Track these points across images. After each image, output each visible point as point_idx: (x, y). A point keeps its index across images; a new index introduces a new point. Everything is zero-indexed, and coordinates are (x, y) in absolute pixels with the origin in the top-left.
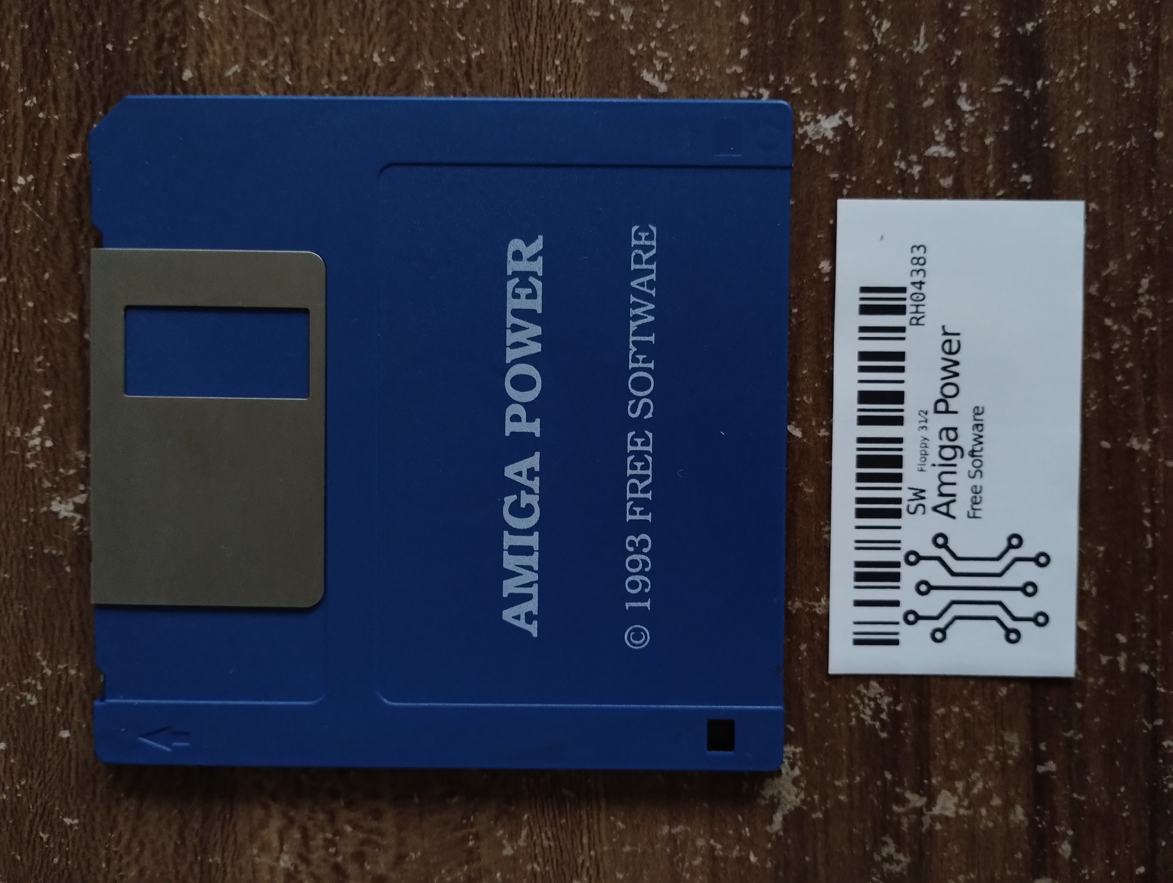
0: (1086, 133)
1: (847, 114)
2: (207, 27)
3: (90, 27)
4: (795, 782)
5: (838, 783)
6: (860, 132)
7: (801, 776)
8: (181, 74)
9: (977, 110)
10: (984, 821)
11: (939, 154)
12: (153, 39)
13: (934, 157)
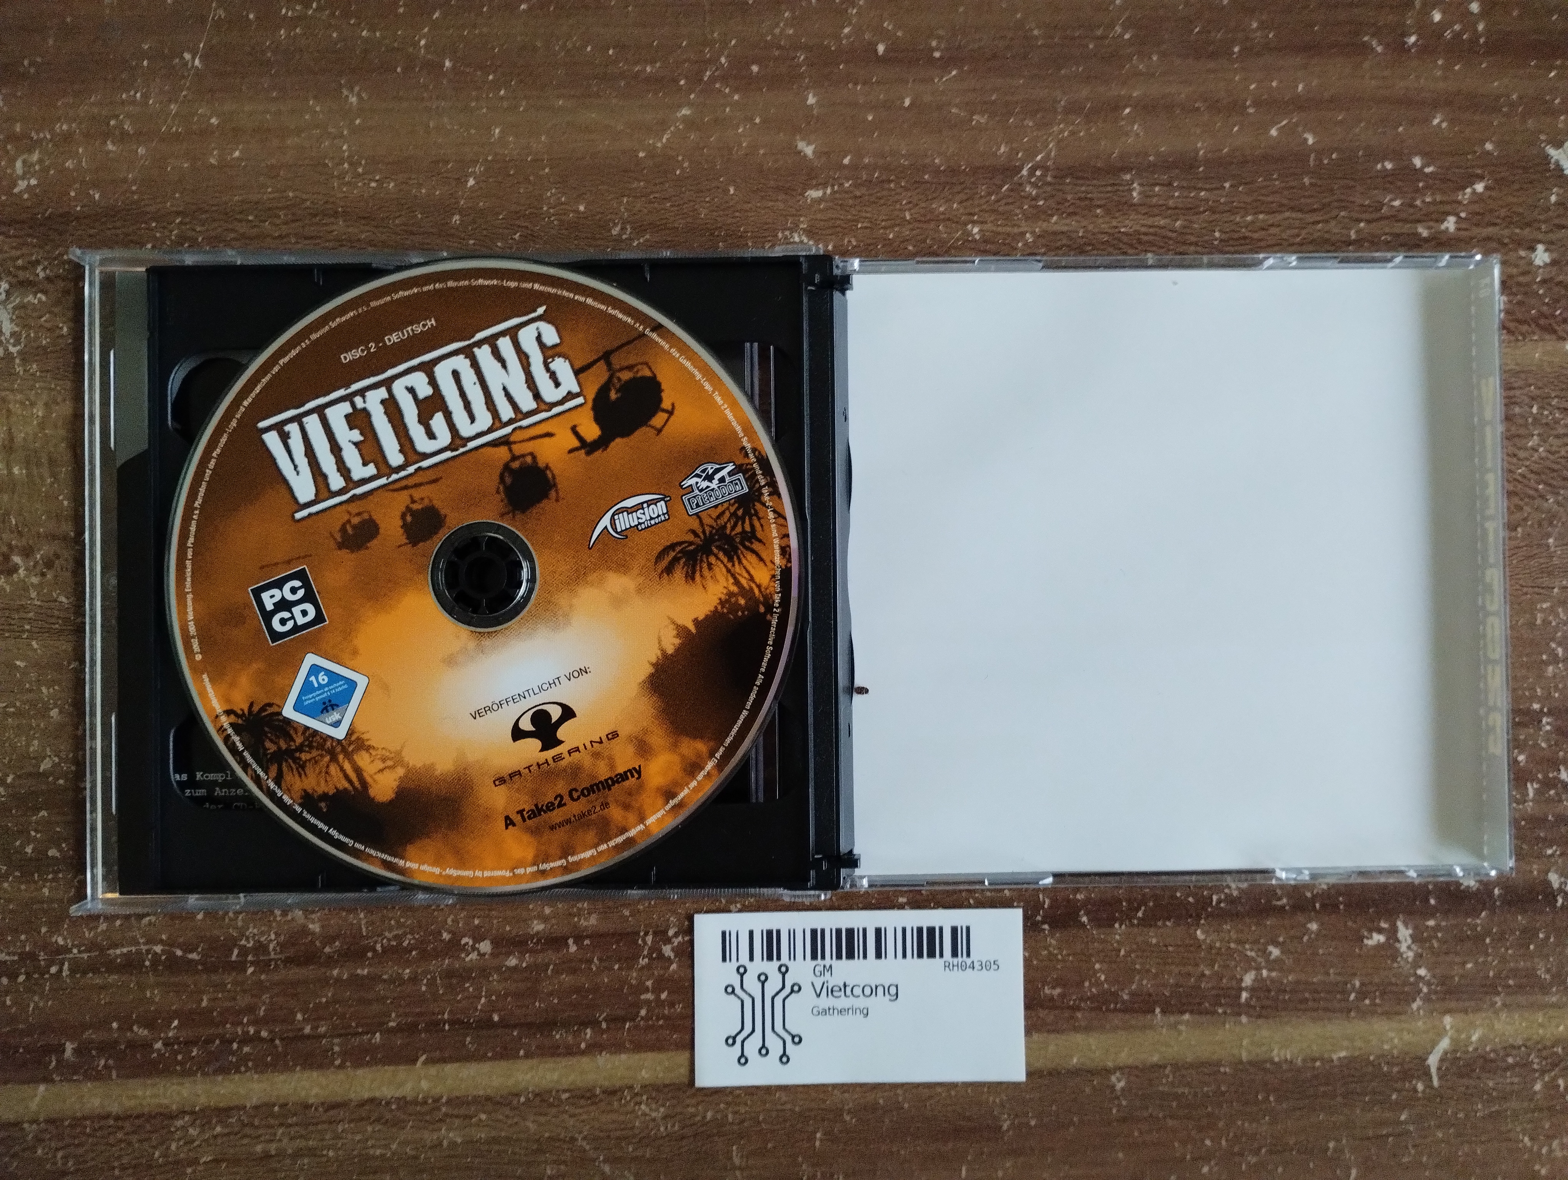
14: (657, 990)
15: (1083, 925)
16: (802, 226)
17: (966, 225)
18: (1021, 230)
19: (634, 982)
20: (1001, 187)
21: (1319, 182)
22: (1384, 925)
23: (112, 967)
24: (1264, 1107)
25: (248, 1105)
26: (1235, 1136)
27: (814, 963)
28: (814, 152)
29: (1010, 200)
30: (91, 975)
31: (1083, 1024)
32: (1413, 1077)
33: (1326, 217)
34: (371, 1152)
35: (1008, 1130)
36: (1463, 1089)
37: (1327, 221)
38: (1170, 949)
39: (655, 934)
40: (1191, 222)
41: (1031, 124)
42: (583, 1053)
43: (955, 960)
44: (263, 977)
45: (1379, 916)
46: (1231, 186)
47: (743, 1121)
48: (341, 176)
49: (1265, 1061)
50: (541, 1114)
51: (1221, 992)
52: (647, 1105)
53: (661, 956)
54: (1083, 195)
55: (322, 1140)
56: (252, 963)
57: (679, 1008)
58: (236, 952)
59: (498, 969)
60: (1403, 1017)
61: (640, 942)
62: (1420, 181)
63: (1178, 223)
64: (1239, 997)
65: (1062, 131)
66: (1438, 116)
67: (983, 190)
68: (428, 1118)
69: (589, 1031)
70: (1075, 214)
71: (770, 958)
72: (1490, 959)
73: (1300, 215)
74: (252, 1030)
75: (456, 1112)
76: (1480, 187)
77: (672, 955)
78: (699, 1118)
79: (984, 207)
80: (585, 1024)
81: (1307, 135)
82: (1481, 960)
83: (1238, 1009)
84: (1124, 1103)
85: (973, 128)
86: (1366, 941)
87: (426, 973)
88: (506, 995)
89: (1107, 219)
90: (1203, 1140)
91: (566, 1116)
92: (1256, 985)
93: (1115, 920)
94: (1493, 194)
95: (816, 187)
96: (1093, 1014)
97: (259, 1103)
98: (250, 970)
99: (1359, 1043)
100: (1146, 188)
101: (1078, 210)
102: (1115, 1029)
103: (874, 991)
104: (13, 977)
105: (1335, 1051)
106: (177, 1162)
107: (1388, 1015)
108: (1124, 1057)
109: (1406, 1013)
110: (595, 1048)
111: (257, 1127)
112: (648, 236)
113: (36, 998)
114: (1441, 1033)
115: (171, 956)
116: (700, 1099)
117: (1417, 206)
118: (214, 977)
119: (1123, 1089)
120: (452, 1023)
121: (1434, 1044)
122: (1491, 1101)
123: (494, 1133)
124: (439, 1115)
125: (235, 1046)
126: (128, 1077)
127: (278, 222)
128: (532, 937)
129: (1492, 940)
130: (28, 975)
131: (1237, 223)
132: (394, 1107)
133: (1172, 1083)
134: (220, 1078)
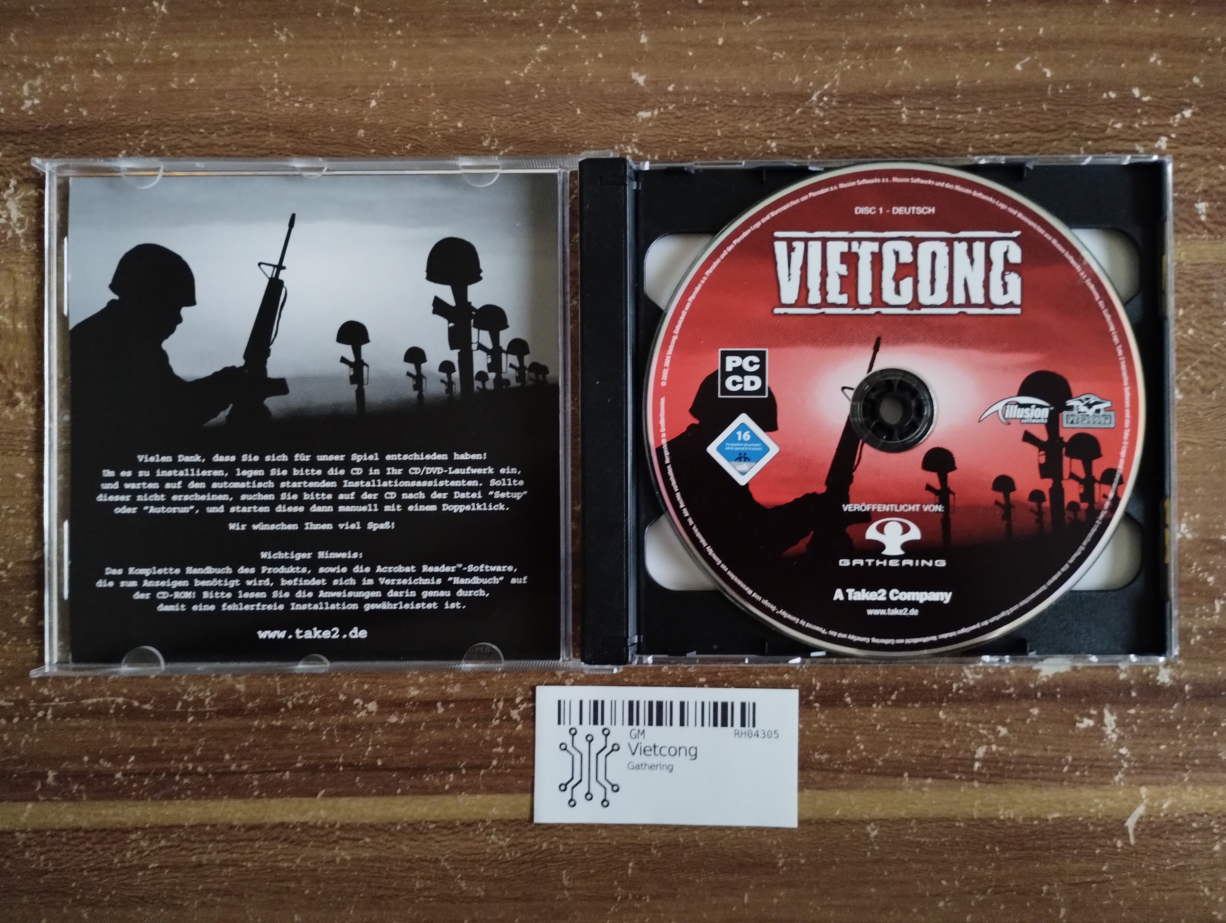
14: (506, 745)
15: (847, 705)
16: (634, 140)
17: (766, 140)
18: (810, 145)
19: (488, 738)
20: (794, 110)
21: (1055, 108)
22: (1093, 712)
23: (84, 713)
24: (991, 855)
25: (187, 824)
26: (966, 878)
27: (631, 727)
28: (645, 82)
29: (802, 121)
30: (68, 719)
31: (846, 783)
32: (1114, 835)
33: (1059, 136)
34: (281, 864)
35: (782, 867)
36: (1155, 847)
37: (1060, 140)
38: (918, 726)
39: (506, 700)
40: (950, 139)
41: (820, 59)
42: (448, 792)
43: (743, 729)
44: (200, 725)
45: (1089, 704)
46: (983, 110)
47: (571, 852)
48: (272, 99)
49: (993, 819)
50: (412, 840)
51: (958, 761)
52: (496, 835)
53: (510, 719)
54: (861, 117)
55: (243, 854)
56: (193, 714)
57: (523, 760)
58: (180, 704)
59: (382, 725)
60: (1107, 787)
61: (493, 706)
62: (1137, 107)
63: (938, 140)
64: (972, 766)
65: (845, 65)
66: (1155, 55)
67: (780, 112)
68: (325, 839)
69: (452, 775)
70: (855, 132)
71: (595, 723)
72: (1180, 741)
73: (1038, 135)
74: (190, 766)
75: (347, 835)
76: (1188, 113)
77: (518, 718)
78: (536, 847)
79: (782, 126)
80: (449, 770)
81: (1045, 70)
82: (1172, 743)
83: (971, 776)
84: (877, 848)
85: (773, 62)
86: (1078, 725)
87: (326, 725)
88: (388, 745)
89: (881, 136)
90: (940, 882)
91: (431, 842)
92: (987, 757)
93: (873, 701)
94: (1199, 119)
95: (646, 109)
96: (853, 776)
97: (195, 824)
98: (190, 719)
99: (1070, 807)
100: (913, 112)
101: (857, 129)
102: (871, 788)
103: (678, 751)
104: (10, 719)
105: (1049, 812)
106: (131, 867)
107: (1094, 785)
108: (878, 812)
109: (1109, 784)
110: (456, 789)
111: (193, 842)
112: (511, 148)
113: (27, 736)
114: (1138, 801)
115: (130, 706)
116: (537, 832)
117: (1134, 128)
118: (163, 724)
119: (876, 837)
120: (345, 765)
121: (1132, 810)
122: (1178, 857)
123: (376, 853)
124: (334, 837)
125: (177, 778)
126: (95, 799)
127: (222, 133)
128: (410, 699)
129: (1182, 727)
130: (21, 718)
131: (987, 141)
132: (299, 830)
133: (917, 833)
134: (166, 803)
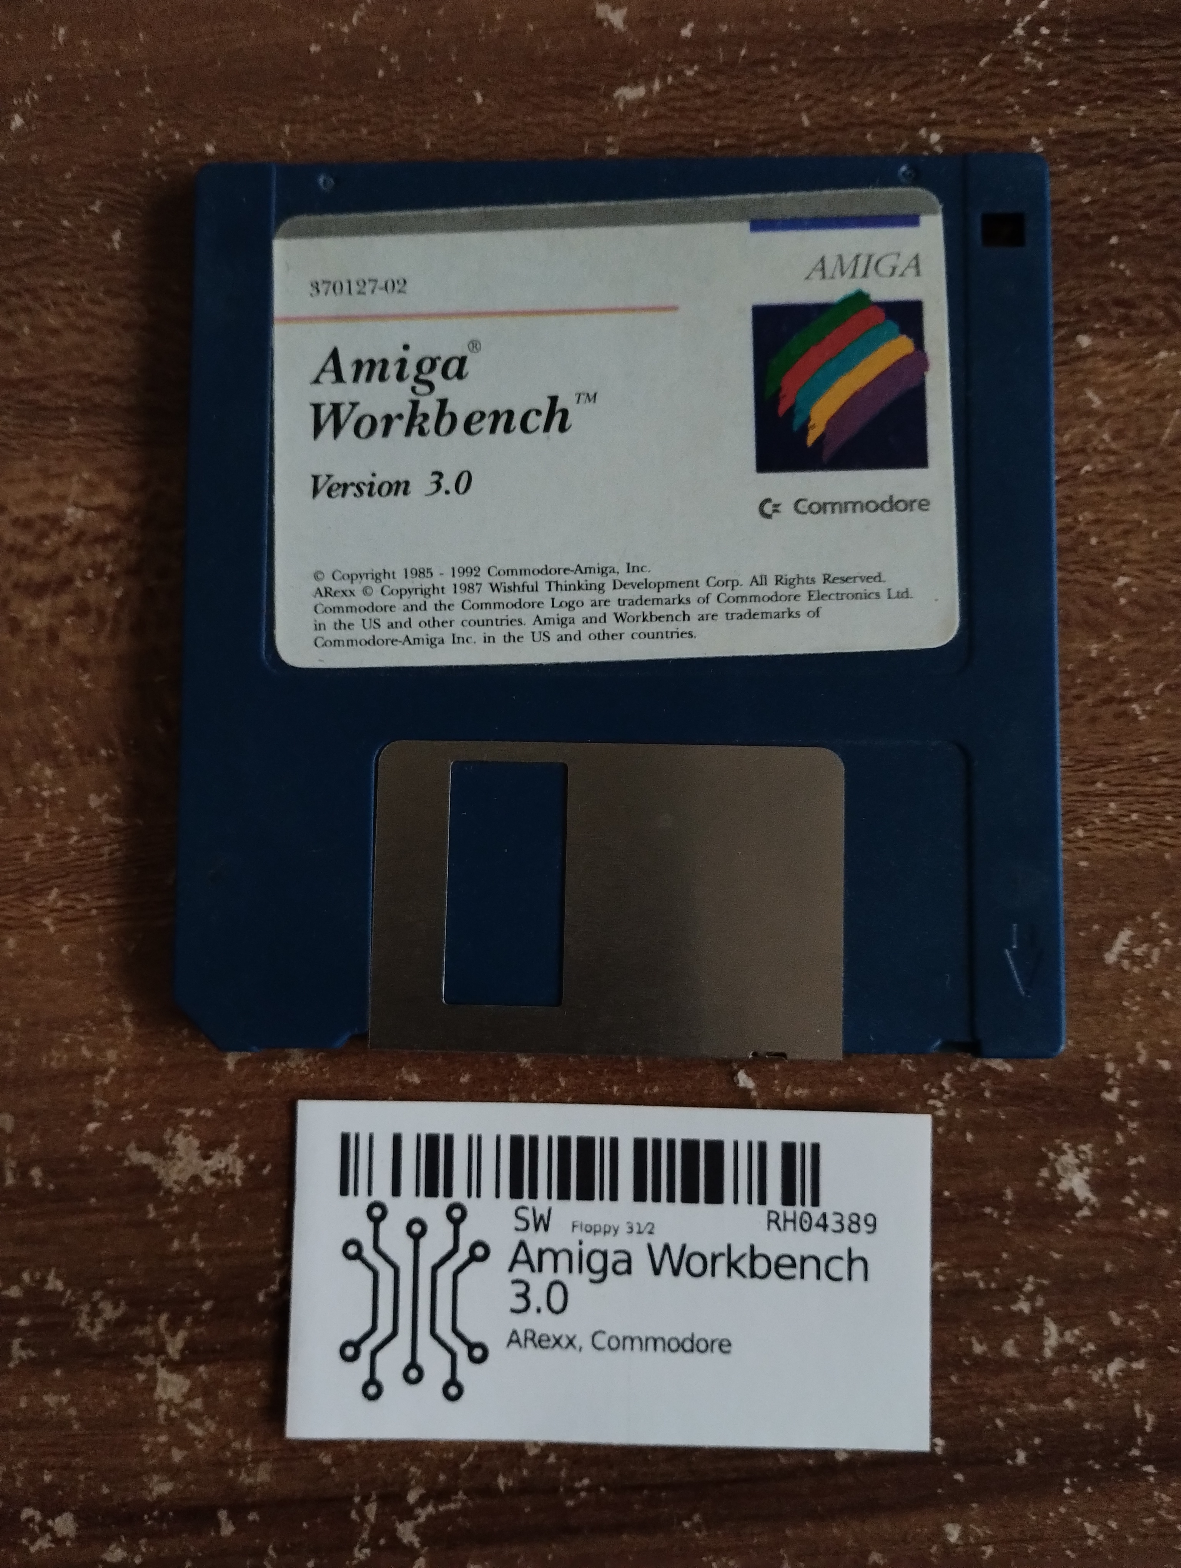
0: (1088, 1537)
1: (1092, 1207)
2: (1148, 362)
3: (1138, 214)
4: (195, 1179)
5: (195, 1237)
6: (1071, 1227)
7: (203, 1186)
8: (1085, 332)
9: (1110, 1386)
10: (149, 1440)
11: (1047, 1337)
12: (1127, 295)
13: (1042, 1331)
